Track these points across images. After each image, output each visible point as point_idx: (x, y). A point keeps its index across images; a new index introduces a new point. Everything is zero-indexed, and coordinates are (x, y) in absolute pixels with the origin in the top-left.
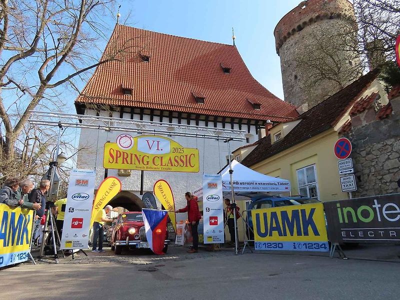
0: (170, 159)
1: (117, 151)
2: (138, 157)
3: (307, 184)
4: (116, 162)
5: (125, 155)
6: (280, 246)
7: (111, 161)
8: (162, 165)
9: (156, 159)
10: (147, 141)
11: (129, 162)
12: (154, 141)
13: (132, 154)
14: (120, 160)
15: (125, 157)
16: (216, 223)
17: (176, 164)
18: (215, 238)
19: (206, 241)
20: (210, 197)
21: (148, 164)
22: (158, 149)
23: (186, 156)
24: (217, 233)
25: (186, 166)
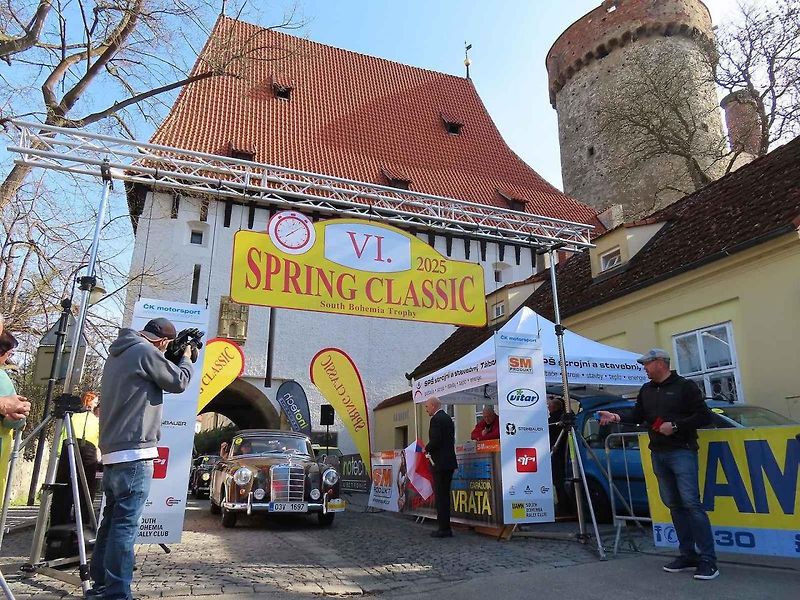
0: (411, 287)
1: (269, 257)
2: (328, 275)
3: (704, 368)
4: (268, 287)
5: (292, 267)
6: (745, 540)
7: (253, 284)
8: (389, 301)
9: (375, 285)
10: (352, 234)
11: (303, 288)
12: (368, 236)
13: (309, 269)
14: (278, 280)
15: (292, 273)
16: (532, 468)
17: (428, 301)
18: (534, 507)
19: (510, 519)
20: (515, 394)
21: (353, 296)
22: (379, 259)
23: (453, 281)
24: (536, 495)
25: (454, 308)
